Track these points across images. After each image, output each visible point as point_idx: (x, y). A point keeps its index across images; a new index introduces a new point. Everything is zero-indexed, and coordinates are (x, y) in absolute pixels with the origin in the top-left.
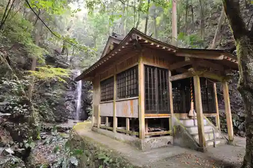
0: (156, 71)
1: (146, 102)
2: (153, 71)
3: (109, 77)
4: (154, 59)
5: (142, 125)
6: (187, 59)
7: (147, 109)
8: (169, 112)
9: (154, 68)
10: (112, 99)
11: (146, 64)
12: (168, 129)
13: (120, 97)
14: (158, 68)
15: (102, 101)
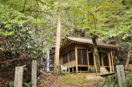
0: (82, 50)
1: (78, 61)
2: (81, 50)
3: (66, 53)
4: (81, 46)
5: (77, 69)
6: (90, 47)
7: (78, 63)
8: (87, 65)
9: (81, 49)
10: (67, 61)
11: (78, 48)
12: (87, 71)
13: (70, 60)
14: (83, 49)
15: (63, 63)
